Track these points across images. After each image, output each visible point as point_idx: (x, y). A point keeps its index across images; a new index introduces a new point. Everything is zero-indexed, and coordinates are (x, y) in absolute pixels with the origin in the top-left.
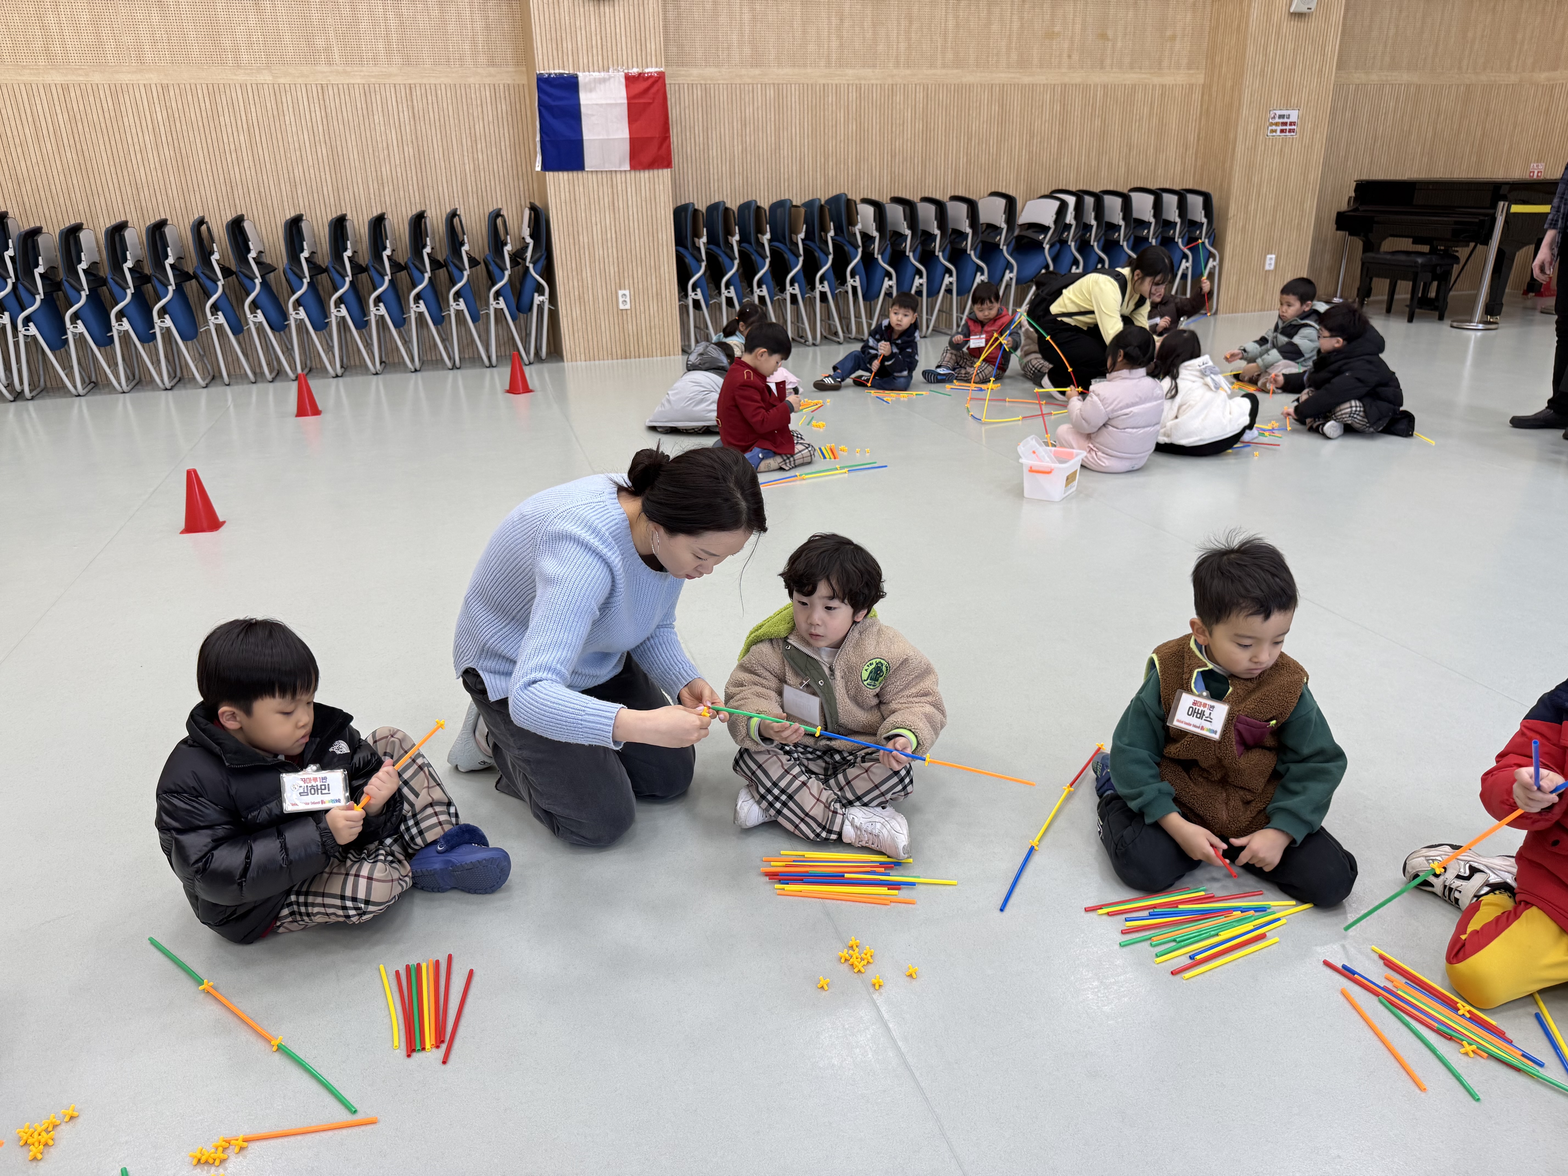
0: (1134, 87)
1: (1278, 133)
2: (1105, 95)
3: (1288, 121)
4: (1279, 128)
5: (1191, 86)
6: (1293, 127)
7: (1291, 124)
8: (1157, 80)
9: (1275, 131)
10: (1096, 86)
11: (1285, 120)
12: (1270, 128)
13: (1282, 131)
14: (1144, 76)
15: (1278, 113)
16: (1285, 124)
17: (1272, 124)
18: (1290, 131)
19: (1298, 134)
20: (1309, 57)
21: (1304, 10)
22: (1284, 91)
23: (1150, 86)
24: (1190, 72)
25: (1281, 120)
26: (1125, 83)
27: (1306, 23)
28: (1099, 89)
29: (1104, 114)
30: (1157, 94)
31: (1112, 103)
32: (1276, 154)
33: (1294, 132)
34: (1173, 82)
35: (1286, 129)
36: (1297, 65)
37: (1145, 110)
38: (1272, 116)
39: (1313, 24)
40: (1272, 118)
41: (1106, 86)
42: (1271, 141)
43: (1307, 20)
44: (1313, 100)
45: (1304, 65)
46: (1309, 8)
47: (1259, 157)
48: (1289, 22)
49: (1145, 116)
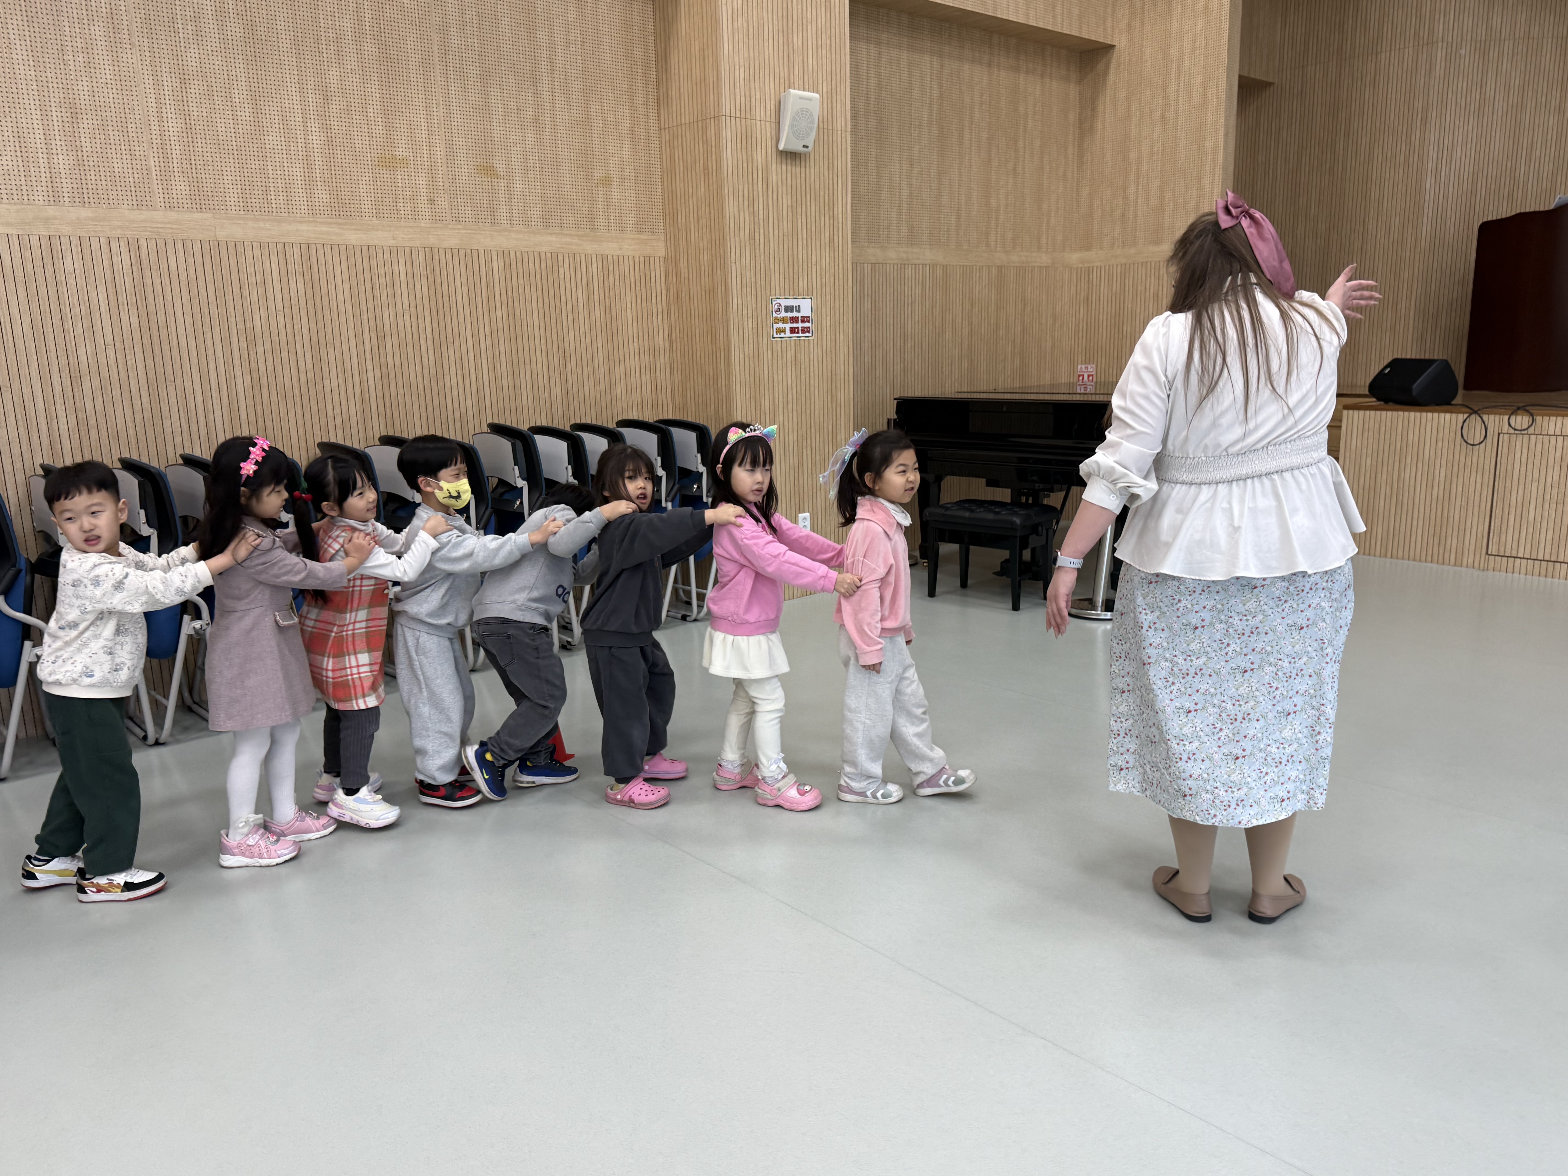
0: (555, 256)
1: (788, 334)
2: (507, 268)
3: (799, 315)
4: (788, 326)
5: (647, 259)
6: (807, 325)
7: (803, 320)
8: (590, 248)
9: (784, 331)
10: (488, 253)
11: (795, 314)
12: (775, 326)
13: (793, 330)
14: (568, 240)
15: (784, 303)
16: (795, 320)
17: (777, 320)
18: (802, 330)
19: (815, 334)
20: (813, 219)
21: (799, 148)
22: (787, 270)
23: (583, 257)
24: (642, 237)
25: (790, 315)
26: (538, 249)
27: (803, 169)
28: (495, 258)
29: (510, 300)
30: (595, 270)
31: (521, 282)
32: (789, 364)
33: (809, 332)
34: (619, 252)
35: (798, 328)
36: (800, 231)
37: (580, 295)
38: (776, 307)
39: (812, 171)
40: (776, 311)
41: (506, 253)
42: (779, 345)
43: (803, 164)
44: (828, 284)
45: (809, 232)
46: (804, 146)
47: (766, 369)
48: (779, 166)
49: (581, 305)
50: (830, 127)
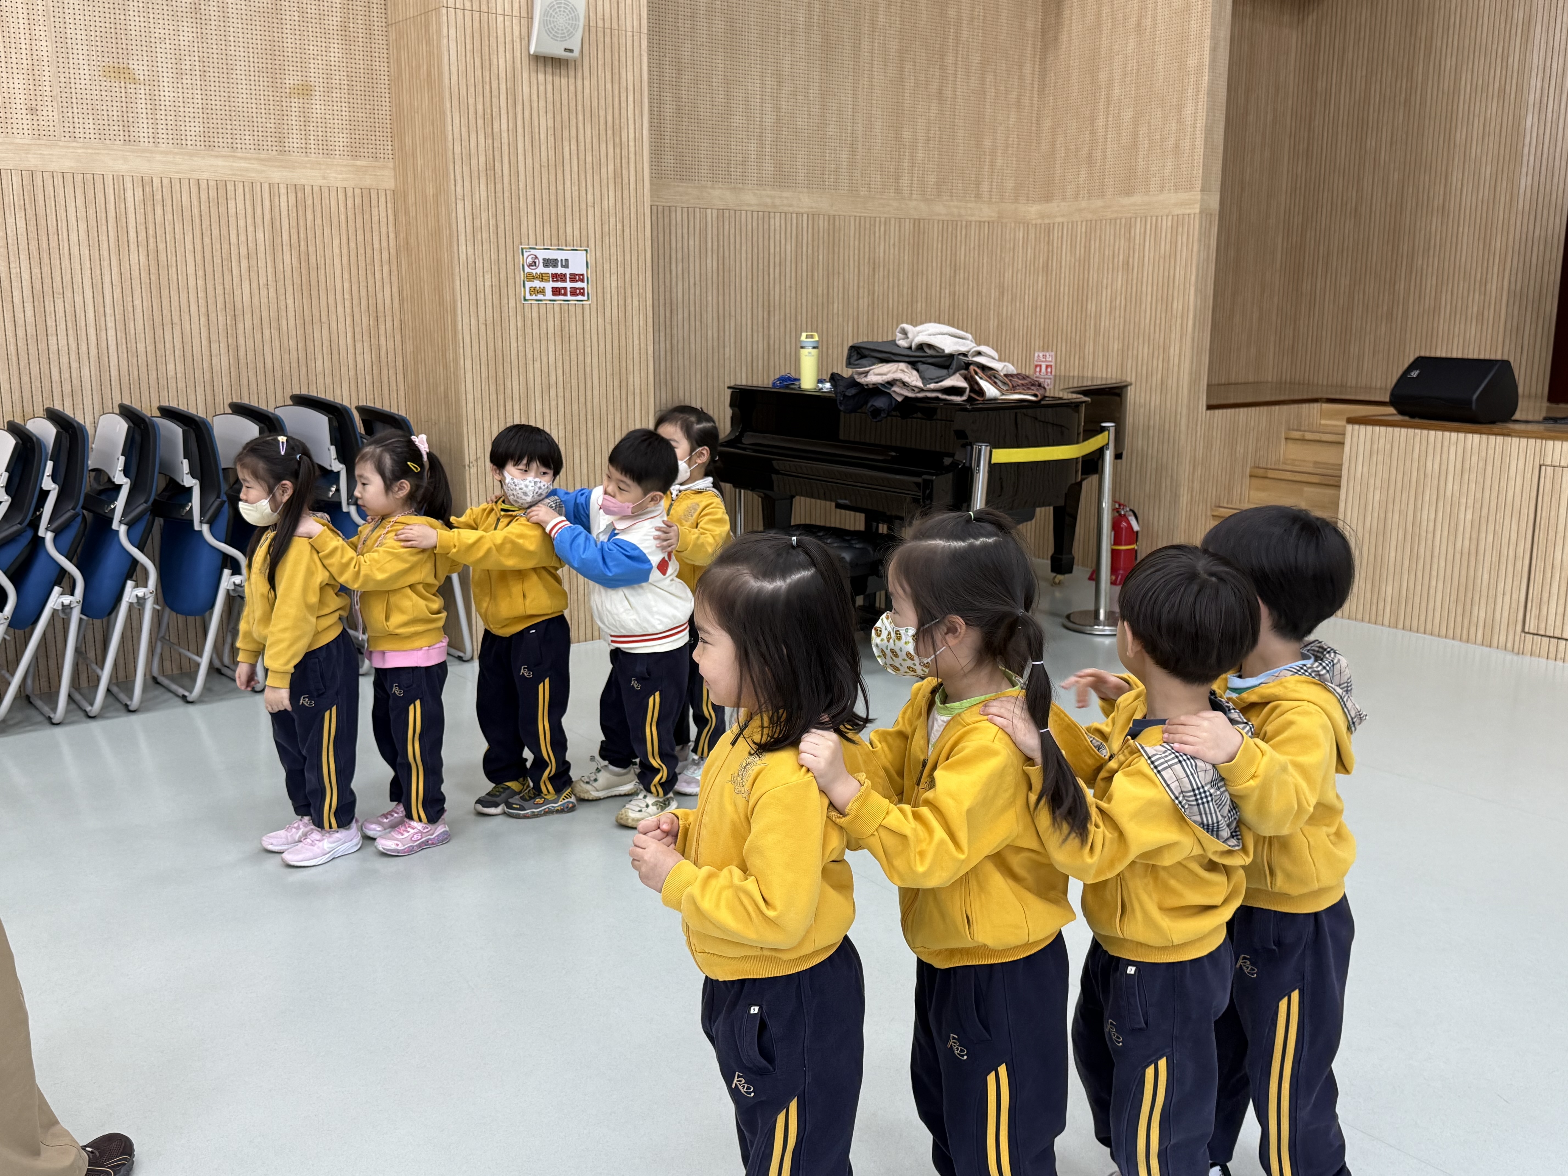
0: (222, 186)
1: (549, 295)
2: (148, 200)
3: (567, 272)
4: (549, 286)
5: (366, 193)
6: (579, 285)
7: (574, 278)
8: (277, 175)
9: (542, 291)
10: (119, 179)
11: (560, 270)
12: (528, 285)
13: (556, 291)
14: (243, 164)
15: (542, 255)
16: (561, 277)
17: (531, 277)
18: (574, 292)
19: (593, 297)
20: (588, 146)
21: (558, 51)
22: (546, 211)
23: (266, 187)
24: (358, 163)
25: (551, 270)
26: (196, 176)
27: (572, 80)
28: (129, 185)
29: (151, 240)
30: (284, 204)
31: (169, 217)
32: (551, 335)
33: (583, 294)
34: (321, 182)
35: (565, 289)
36: (567, 161)
37: (260, 236)
38: (530, 260)
39: (587, 83)
40: (529, 266)
41: (146, 179)
42: (535, 309)
43: (572, 73)
44: (612, 233)
45: (582, 163)
46: (566, 50)
47: (513, 341)
48: (533, 75)
49: (261, 249)
50: (615, 26)
